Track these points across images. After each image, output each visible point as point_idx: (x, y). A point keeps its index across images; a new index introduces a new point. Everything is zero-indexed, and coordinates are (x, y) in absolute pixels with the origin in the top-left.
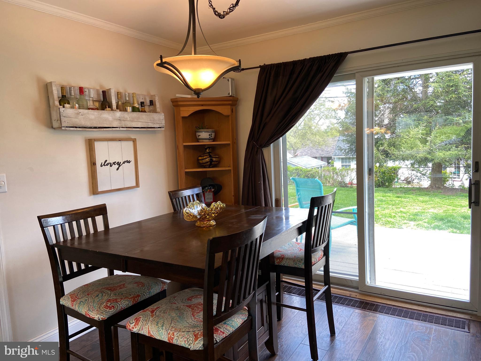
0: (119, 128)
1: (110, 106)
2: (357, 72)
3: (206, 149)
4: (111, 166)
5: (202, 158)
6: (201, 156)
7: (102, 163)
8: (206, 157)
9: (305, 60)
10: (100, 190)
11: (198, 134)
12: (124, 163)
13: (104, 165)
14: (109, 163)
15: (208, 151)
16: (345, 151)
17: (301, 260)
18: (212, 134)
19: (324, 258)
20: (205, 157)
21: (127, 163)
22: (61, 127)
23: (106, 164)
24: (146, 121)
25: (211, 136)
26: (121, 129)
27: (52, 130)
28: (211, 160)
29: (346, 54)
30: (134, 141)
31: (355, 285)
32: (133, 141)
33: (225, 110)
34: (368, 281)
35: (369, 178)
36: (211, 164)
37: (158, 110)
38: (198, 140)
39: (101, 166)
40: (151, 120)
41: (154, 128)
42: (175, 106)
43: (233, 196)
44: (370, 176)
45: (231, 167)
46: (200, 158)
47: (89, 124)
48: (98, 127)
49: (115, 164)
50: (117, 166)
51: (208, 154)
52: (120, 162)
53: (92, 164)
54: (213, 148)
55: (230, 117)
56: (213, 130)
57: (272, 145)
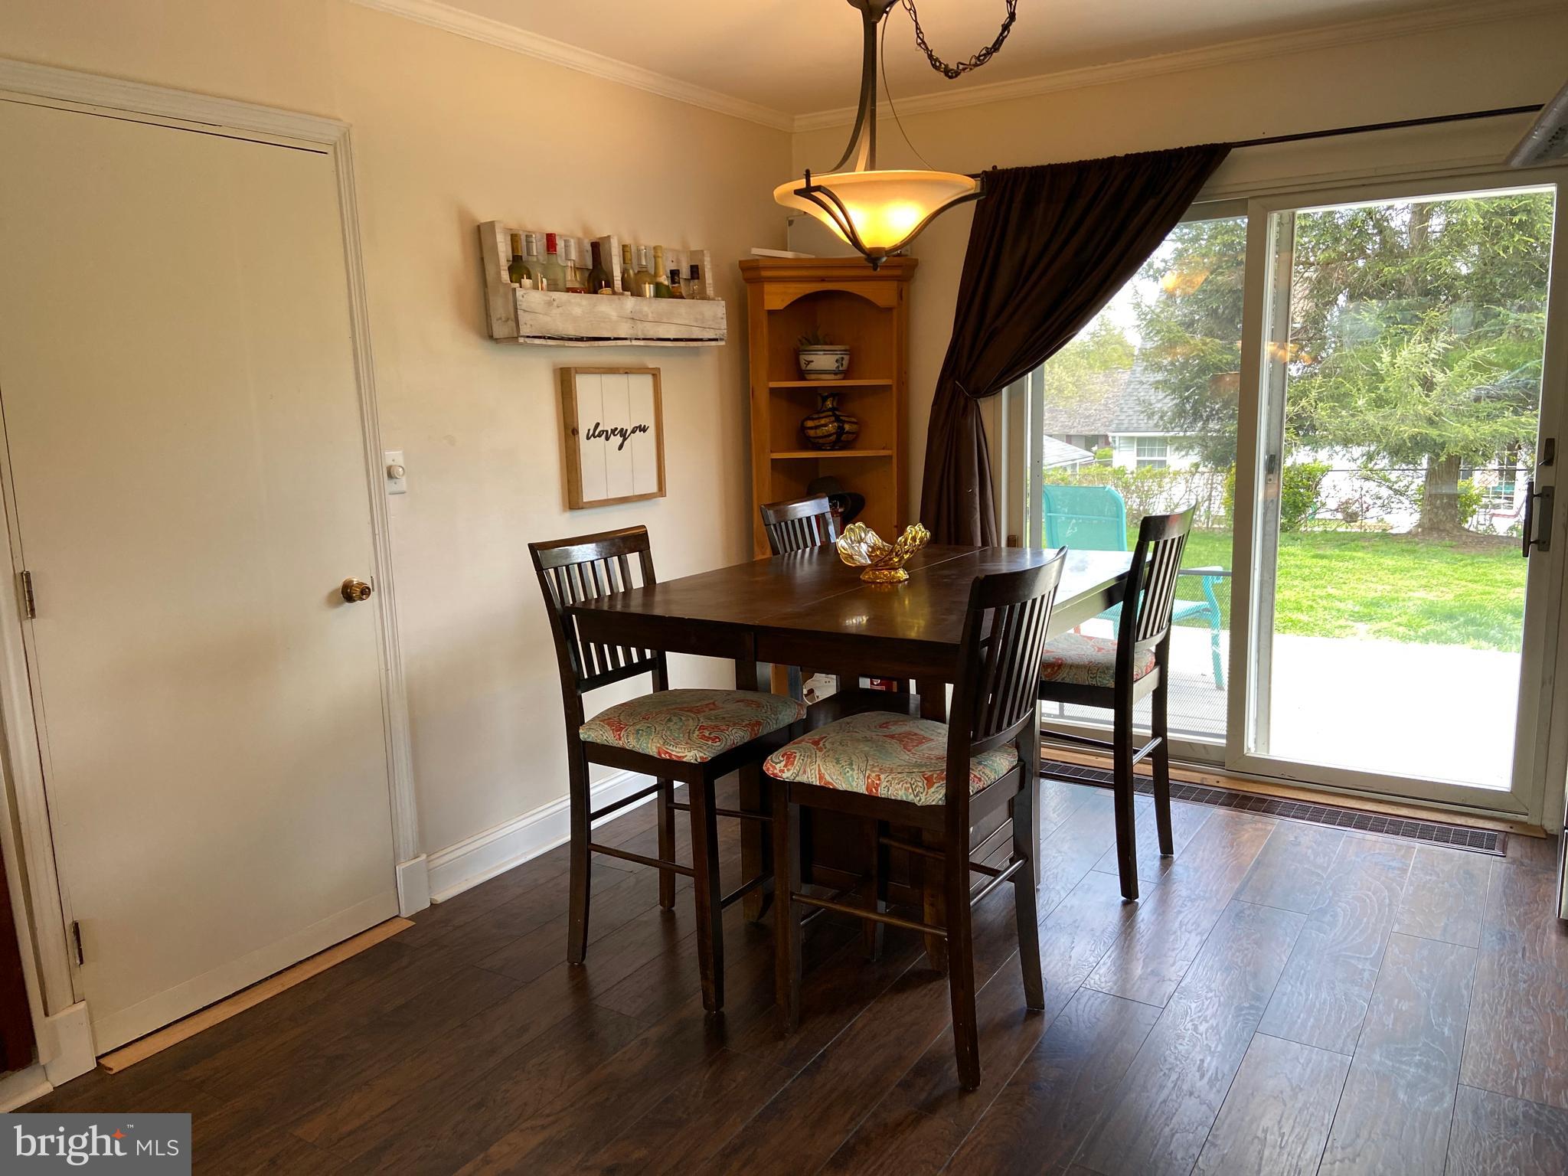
0: (631, 339)
1: (610, 284)
2: (1251, 198)
3: (824, 399)
4: (607, 439)
5: (816, 423)
6: (813, 419)
7: (589, 430)
8: (827, 420)
9: (1112, 160)
10: (587, 497)
11: (804, 358)
12: (633, 431)
13: (593, 435)
14: (603, 431)
15: (829, 404)
16: (1161, 418)
17: (1108, 668)
18: (843, 358)
19: (1156, 670)
20: (823, 422)
21: (640, 431)
22: (516, 335)
23: (597, 433)
24: (687, 322)
25: (842, 365)
26: (635, 343)
27: (488, 344)
28: (841, 430)
29: (1225, 148)
30: (655, 374)
31: (1214, 757)
32: (653, 375)
33: (880, 293)
34: (1251, 746)
35: (1267, 482)
36: (840, 441)
37: (710, 291)
38: (802, 375)
39: (588, 438)
40: (696, 320)
41: (701, 340)
42: (747, 280)
43: (896, 527)
44: (1271, 476)
45: (891, 449)
46: (810, 424)
47: (572, 332)
48: (587, 338)
49: (616, 433)
50: (619, 439)
51: (830, 413)
52: (627, 430)
53: (569, 431)
54: (840, 395)
55: (895, 313)
56: (847, 347)
57: (1005, 390)
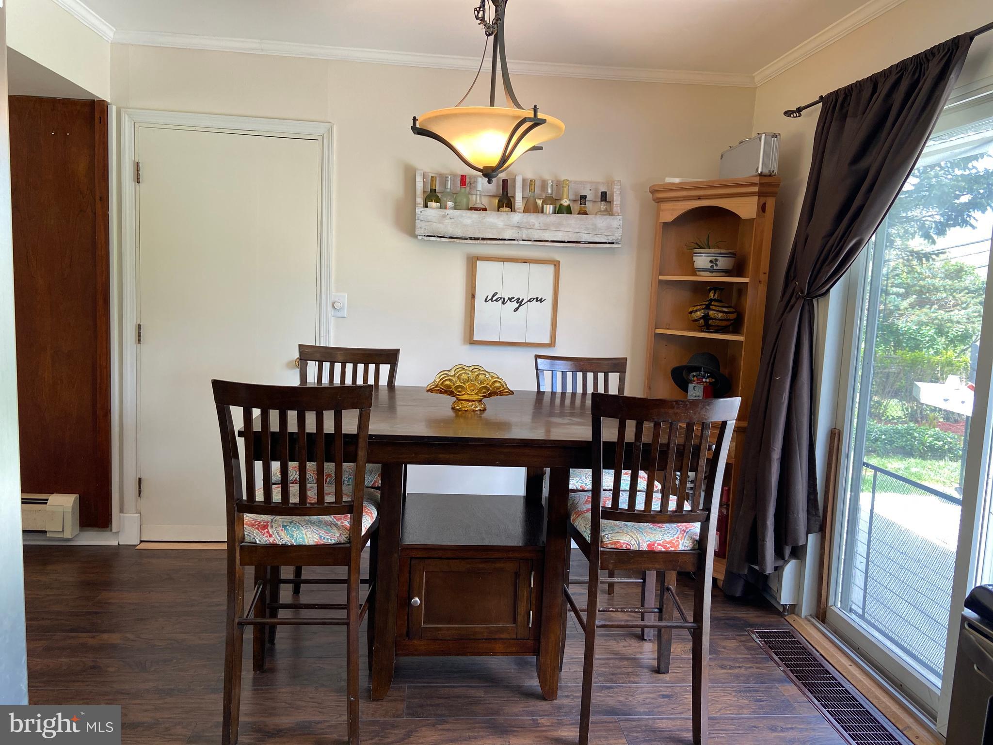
0: (518, 240)
4: (504, 303)
7: (487, 296)
8: (699, 307)
10: (477, 338)
11: (694, 259)
12: (530, 301)
13: (491, 299)
14: (501, 298)
18: (716, 260)
20: (696, 309)
21: (537, 301)
23: (494, 299)
24: (577, 230)
25: (717, 265)
28: (706, 314)
30: (556, 264)
33: (743, 207)
36: (706, 325)
37: (616, 210)
39: (485, 301)
40: (587, 229)
42: (655, 200)
45: (743, 336)
49: (512, 300)
50: (515, 305)
52: (523, 300)
55: (755, 220)
